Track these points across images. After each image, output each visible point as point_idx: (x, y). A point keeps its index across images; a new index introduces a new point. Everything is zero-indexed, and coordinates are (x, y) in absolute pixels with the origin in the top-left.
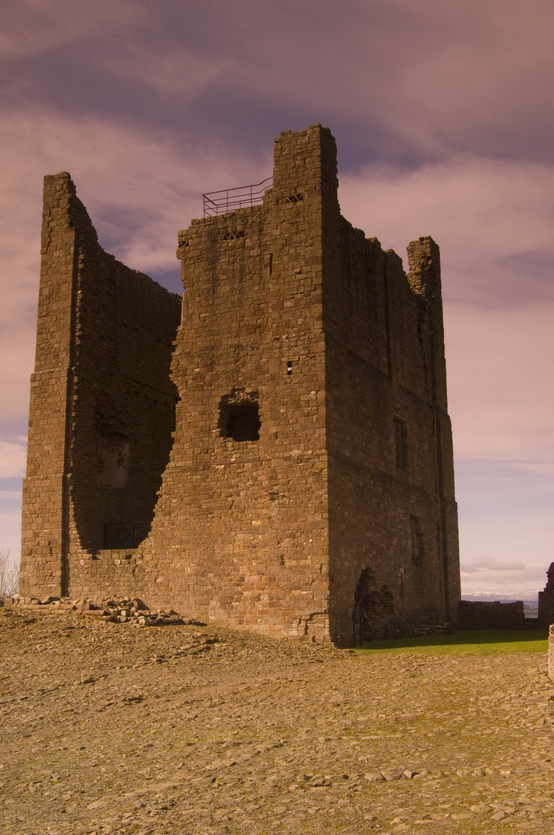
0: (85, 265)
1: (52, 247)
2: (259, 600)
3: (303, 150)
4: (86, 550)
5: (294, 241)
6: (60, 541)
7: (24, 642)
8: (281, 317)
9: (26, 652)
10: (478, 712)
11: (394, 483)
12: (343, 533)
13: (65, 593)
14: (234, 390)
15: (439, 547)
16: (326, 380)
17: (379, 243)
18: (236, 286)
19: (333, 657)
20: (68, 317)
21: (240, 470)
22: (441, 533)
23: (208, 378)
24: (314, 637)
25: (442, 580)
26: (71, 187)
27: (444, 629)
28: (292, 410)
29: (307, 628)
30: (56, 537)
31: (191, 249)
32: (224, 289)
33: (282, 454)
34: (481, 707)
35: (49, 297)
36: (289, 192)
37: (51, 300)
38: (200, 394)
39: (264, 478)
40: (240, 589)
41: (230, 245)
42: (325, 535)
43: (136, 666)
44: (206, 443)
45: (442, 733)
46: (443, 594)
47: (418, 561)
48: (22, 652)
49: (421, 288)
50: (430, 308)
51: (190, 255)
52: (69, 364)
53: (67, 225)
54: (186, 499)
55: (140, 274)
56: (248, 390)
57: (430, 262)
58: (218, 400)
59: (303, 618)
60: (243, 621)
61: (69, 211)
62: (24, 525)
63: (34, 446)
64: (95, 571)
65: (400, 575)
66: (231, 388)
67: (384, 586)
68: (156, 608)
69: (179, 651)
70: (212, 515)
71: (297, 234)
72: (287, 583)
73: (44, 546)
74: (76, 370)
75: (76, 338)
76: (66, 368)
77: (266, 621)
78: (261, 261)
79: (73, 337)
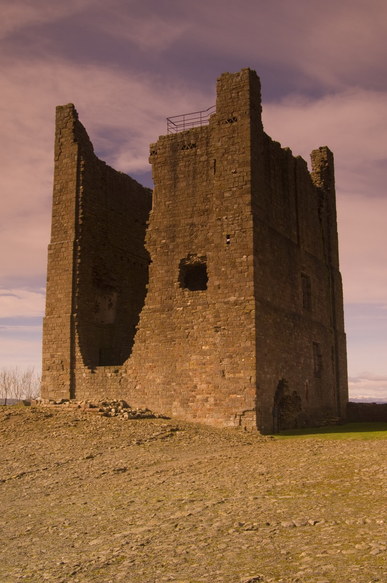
0: (85, 168)
1: (62, 157)
2: (208, 401)
3: (237, 86)
4: (87, 367)
5: (231, 150)
6: (69, 360)
7: (45, 430)
8: (222, 204)
9: (46, 437)
10: (361, 479)
11: (301, 320)
12: (266, 355)
13: (73, 396)
14: (189, 255)
15: (333, 364)
16: (254, 248)
17: (291, 152)
19: (259, 441)
20: (74, 205)
21: (194, 311)
22: (334, 355)
23: (171, 247)
24: (246, 427)
25: (335, 387)
26: (75, 114)
27: (337, 422)
28: (230, 269)
29: (240, 421)
30: (66, 357)
31: (159, 157)
32: (182, 184)
33: (223, 300)
34: (362, 477)
35: (60, 191)
36: (226, 116)
37: (62, 193)
38: (165, 258)
39: (210, 316)
40: (194, 394)
41: (186, 153)
42: (254, 356)
43: (122, 447)
44: (170, 293)
45: (335, 494)
46: (336, 398)
47: (318, 374)
48: (43, 437)
49: (321, 183)
50: (326, 197)
51: (158, 161)
52: (74, 238)
53: (72, 141)
54: (156, 331)
55: (124, 175)
56: (199, 255)
57: (327, 165)
58: (178, 262)
59: (238, 413)
60: (196, 416)
61: (74, 131)
62: (44, 350)
63: (50, 295)
64: (93, 381)
65: (305, 384)
66: (187, 254)
67: (295, 392)
68: (136, 407)
69: (152, 437)
70: (174, 342)
71: (233, 145)
72: (227, 389)
73: (57, 364)
74: (78, 241)
75: (80, 219)
76: (72, 240)
77: (212, 416)
78: (208, 165)
79: (77, 219)
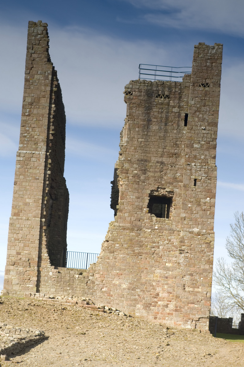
2: (168, 307)
3: (212, 57)
4: (54, 267)
5: (202, 110)
6: (37, 259)
8: (191, 152)
13: (38, 291)
14: (158, 188)
18: (162, 127)
20: (47, 121)
21: (161, 234)
23: (142, 178)
24: (200, 330)
28: (196, 206)
29: (196, 325)
30: (34, 256)
31: (134, 98)
32: (154, 127)
33: (188, 229)
35: (31, 104)
36: (201, 80)
37: (32, 106)
38: (136, 186)
39: (175, 240)
40: (156, 300)
42: (210, 276)
44: (139, 216)
51: (133, 101)
52: (45, 151)
53: (46, 60)
54: (125, 246)
56: (167, 190)
58: (149, 192)
59: (194, 319)
60: (157, 318)
62: (9, 247)
63: (17, 197)
64: (60, 280)
66: (157, 186)
70: (141, 257)
71: (204, 106)
72: (185, 300)
73: (24, 261)
74: (49, 155)
75: (51, 135)
76: (43, 153)
77: (172, 319)
78: (179, 116)
79: (48, 134)
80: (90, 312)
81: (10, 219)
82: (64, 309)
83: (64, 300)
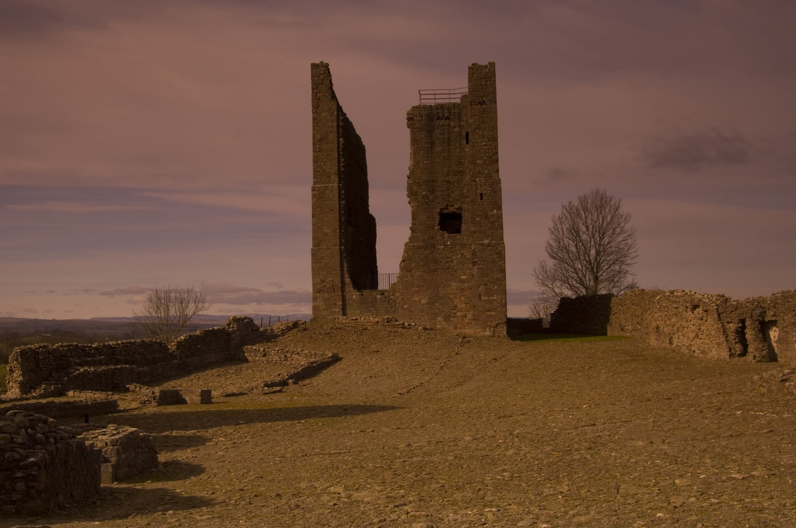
1: (320, 109)
2: (466, 317)
3: (486, 76)
4: (356, 290)
6: (340, 285)
8: (475, 169)
13: (345, 314)
14: (447, 206)
18: (446, 148)
20: (337, 154)
21: (453, 249)
23: (431, 198)
24: (499, 335)
28: (484, 219)
29: (494, 331)
30: (337, 282)
31: (416, 123)
32: (438, 149)
33: (478, 242)
35: (321, 140)
36: (478, 99)
37: (322, 142)
39: (467, 254)
40: (455, 312)
44: (432, 234)
51: (416, 126)
52: (338, 183)
53: (330, 97)
56: (456, 206)
58: (438, 210)
59: (492, 325)
60: (457, 328)
62: (314, 276)
63: (317, 230)
64: (363, 302)
66: (445, 205)
70: (437, 273)
71: (483, 123)
72: (483, 308)
73: (329, 288)
74: (342, 186)
75: (342, 167)
76: (336, 184)
77: (471, 328)
78: (460, 135)
79: (339, 166)
80: (389, 329)
81: (312, 250)
82: (364, 329)
83: (366, 321)
